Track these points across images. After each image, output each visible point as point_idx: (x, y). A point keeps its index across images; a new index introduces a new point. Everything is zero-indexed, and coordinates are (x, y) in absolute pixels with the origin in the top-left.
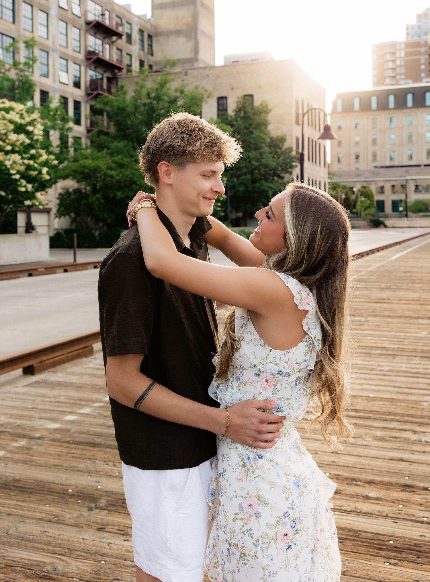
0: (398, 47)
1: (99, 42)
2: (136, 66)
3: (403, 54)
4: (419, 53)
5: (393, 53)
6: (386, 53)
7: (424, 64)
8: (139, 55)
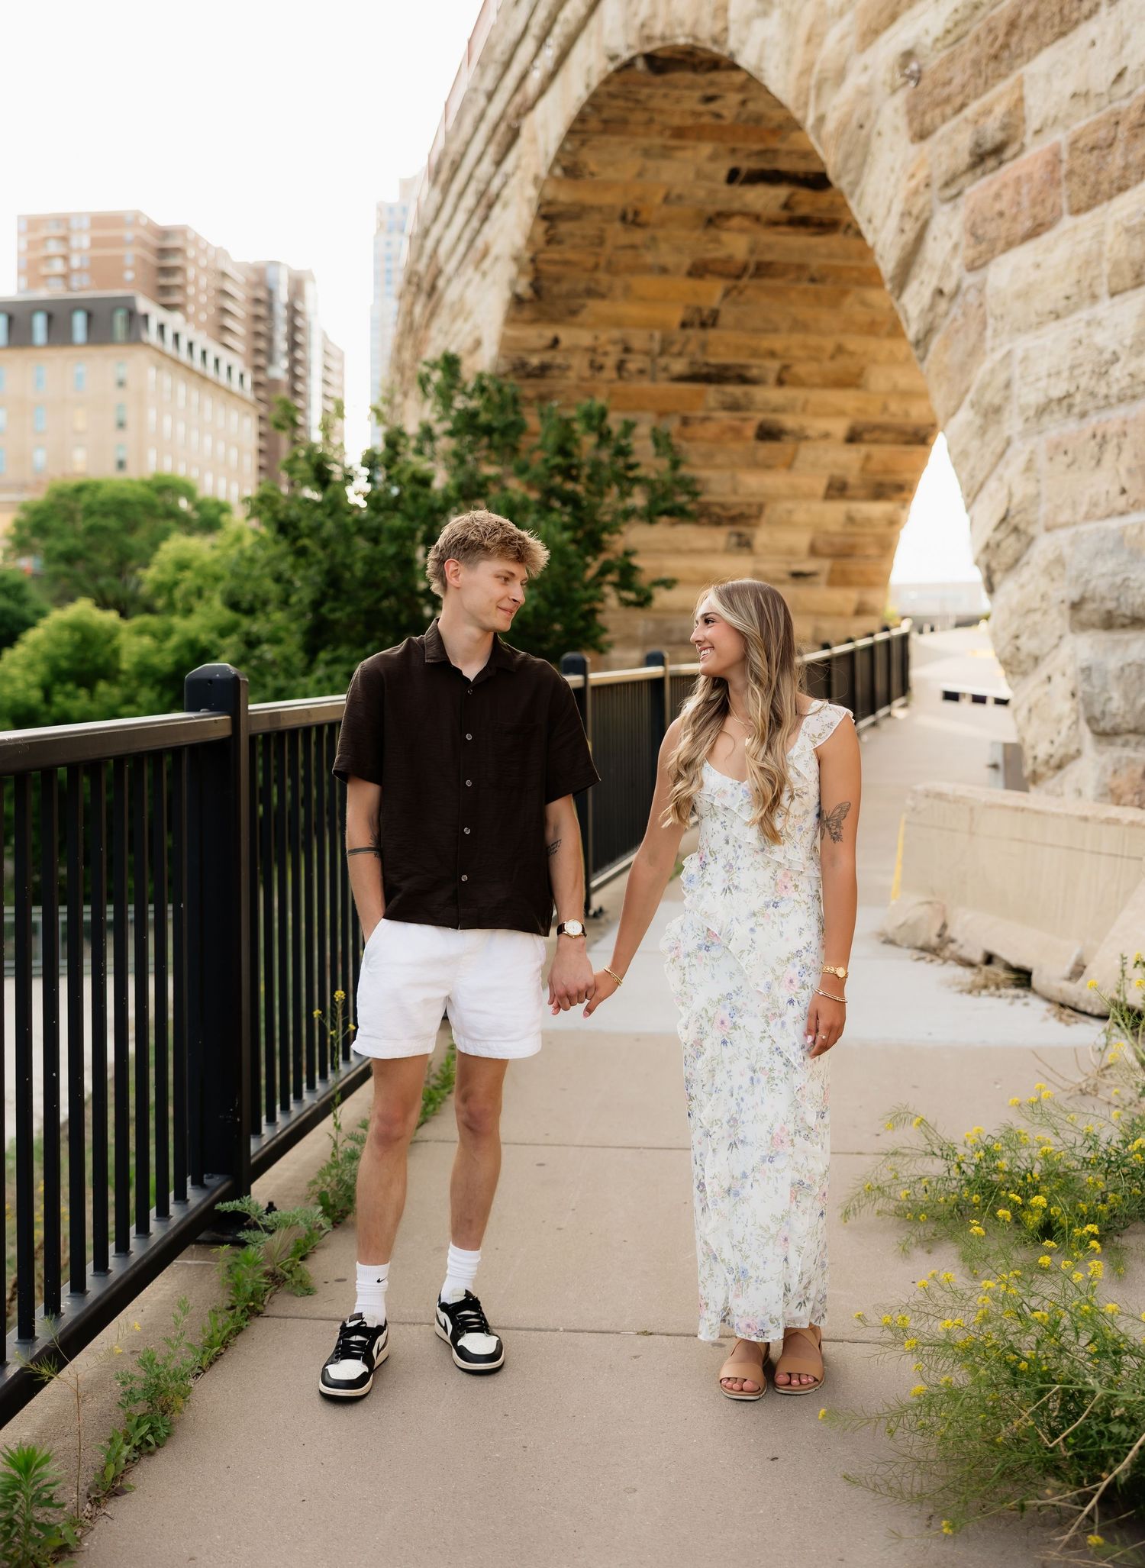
0: (74, 224)
3: (85, 242)
4: (119, 242)
5: (64, 239)
6: (46, 239)
7: (132, 269)
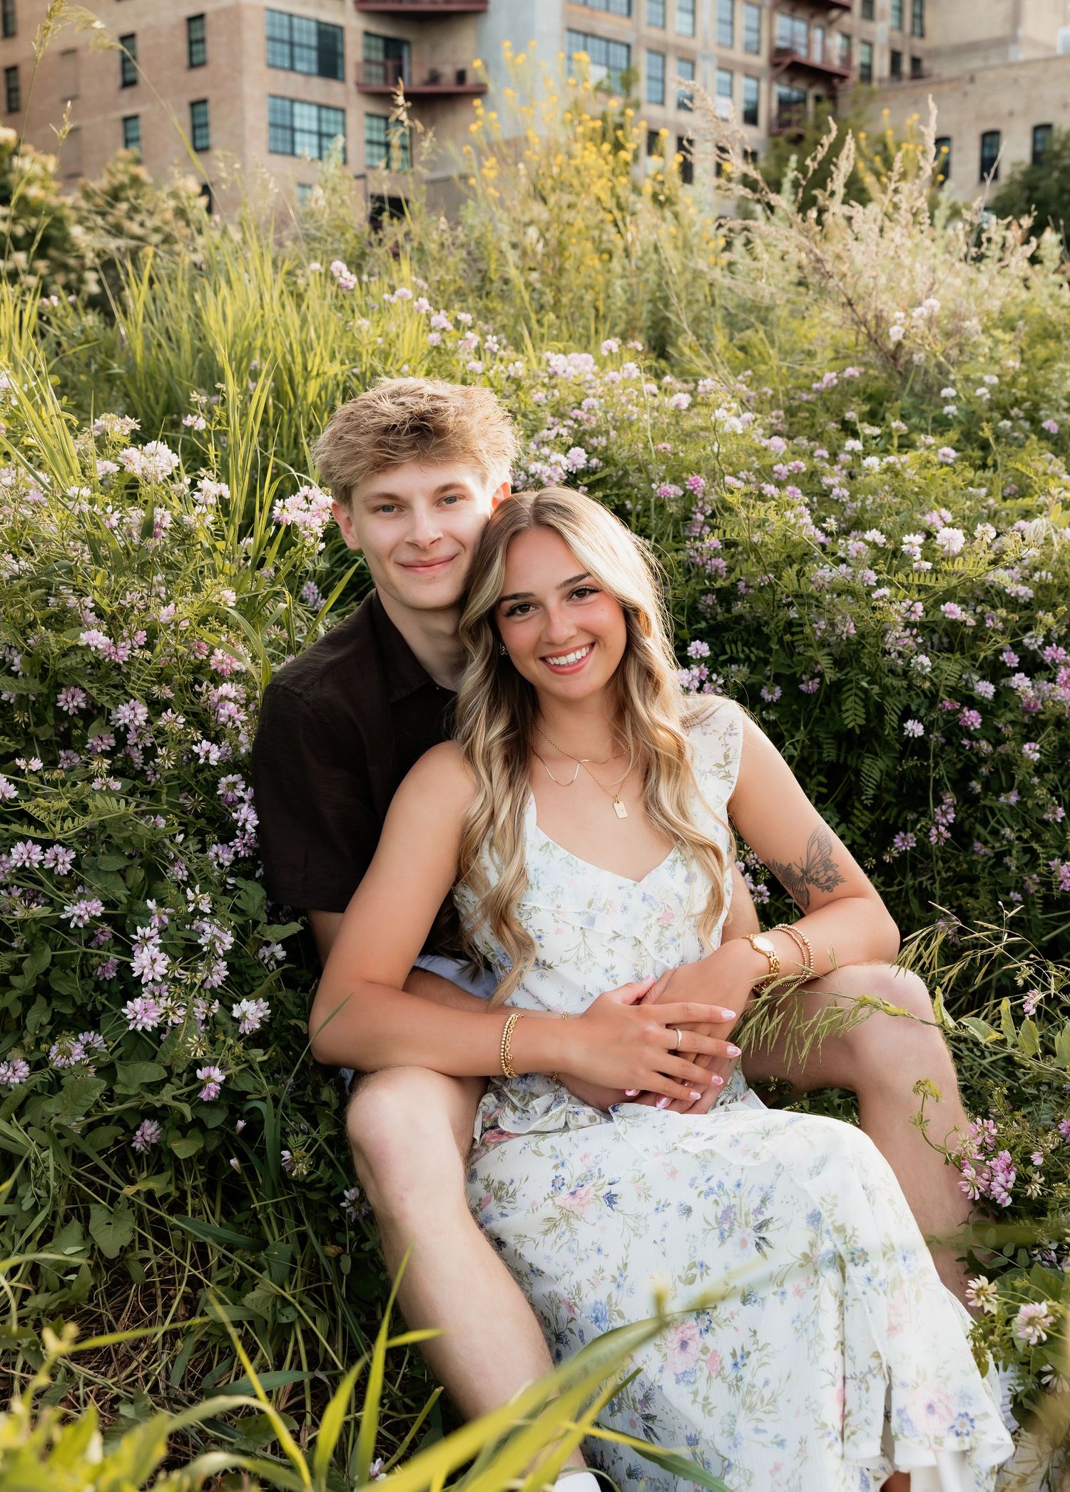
1: (800, 27)
2: (882, 66)
8: (891, 40)
